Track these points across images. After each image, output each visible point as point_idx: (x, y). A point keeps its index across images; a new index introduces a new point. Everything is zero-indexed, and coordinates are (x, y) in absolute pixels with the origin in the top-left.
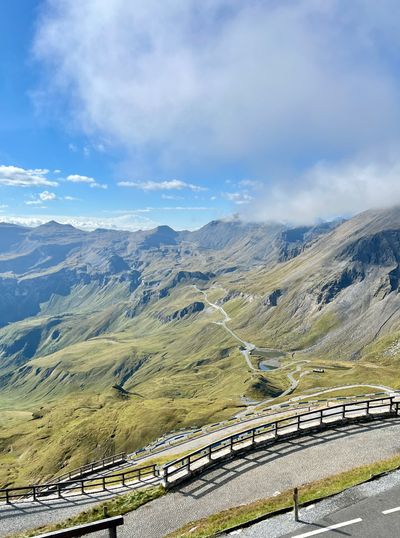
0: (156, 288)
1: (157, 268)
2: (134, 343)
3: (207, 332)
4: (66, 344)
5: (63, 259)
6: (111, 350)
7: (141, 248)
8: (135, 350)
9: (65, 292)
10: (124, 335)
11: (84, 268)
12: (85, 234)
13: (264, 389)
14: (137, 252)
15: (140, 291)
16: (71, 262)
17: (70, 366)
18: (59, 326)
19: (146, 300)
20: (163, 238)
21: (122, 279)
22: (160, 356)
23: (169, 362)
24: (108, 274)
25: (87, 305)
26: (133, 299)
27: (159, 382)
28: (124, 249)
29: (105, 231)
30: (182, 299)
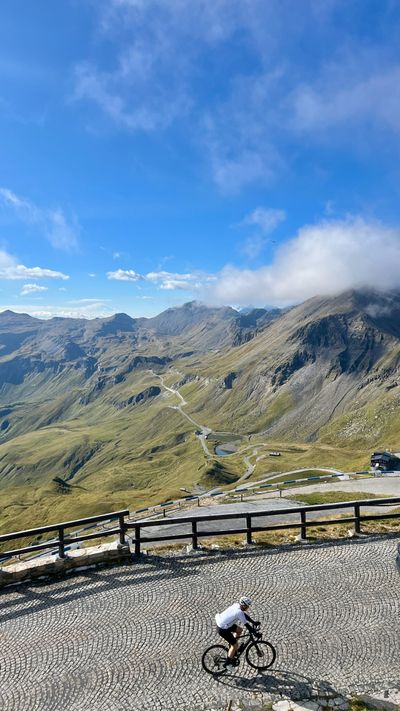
0: (111, 374)
1: (113, 354)
2: (87, 431)
3: (164, 416)
4: (15, 434)
5: (17, 347)
6: (62, 439)
7: (98, 335)
8: (87, 438)
9: (17, 380)
10: (76, 423)
11: (39, 356)
12: (41, 322)
13: (219, 476)
14: (94, 339)
15: (95, 377)
16: (25, 350)
17: (17, 458)
18: (10, 416)
19: (100, 386)
20: (120, 325)
21: (78, 366)
22: (113, 443)
23: (122, 450)
24: (63, 361)
25: (39, 393)
26: (88, 386)
27: (110, 473)
28: (80, 336)
29: (62, 319)
30: (138, 384)
